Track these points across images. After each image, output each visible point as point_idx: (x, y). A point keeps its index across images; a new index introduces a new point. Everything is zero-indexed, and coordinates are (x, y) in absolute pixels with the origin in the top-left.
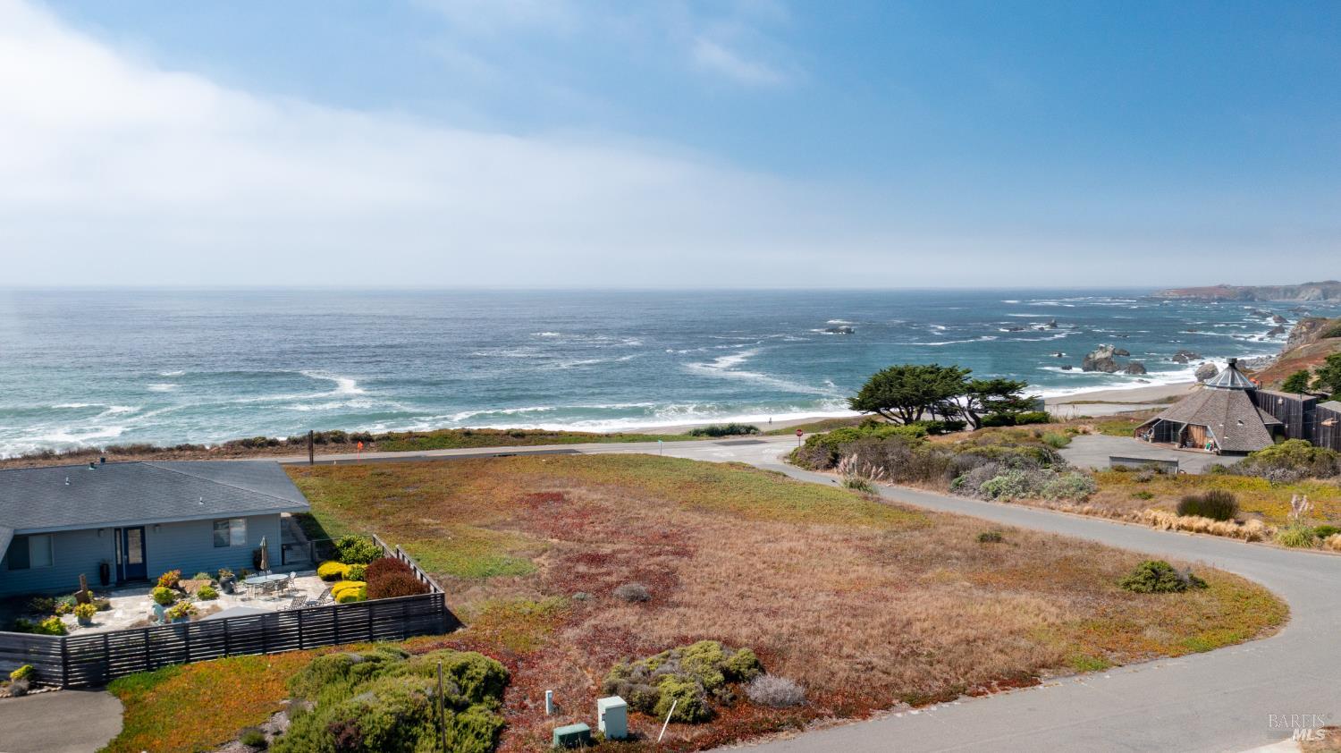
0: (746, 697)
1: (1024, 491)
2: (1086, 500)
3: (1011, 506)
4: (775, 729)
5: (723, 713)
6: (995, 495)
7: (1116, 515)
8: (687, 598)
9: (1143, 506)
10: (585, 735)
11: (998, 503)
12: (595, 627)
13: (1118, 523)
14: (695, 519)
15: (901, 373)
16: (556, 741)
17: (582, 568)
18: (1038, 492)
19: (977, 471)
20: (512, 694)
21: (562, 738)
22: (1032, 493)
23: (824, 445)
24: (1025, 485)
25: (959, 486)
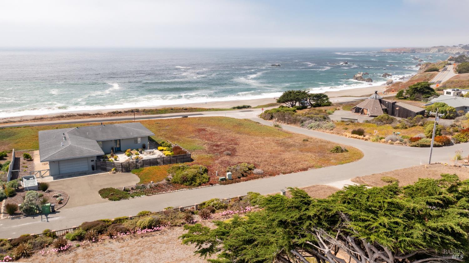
0: (253, 173)
1: (318, 127)
2: (332, 130)
3: (315, 131)
4: (258, 178)
5: (248, 175)
6: (311, 128)
7: (338, 134)
8: (239, 154)
9: (345, 131)
10: (225, 179)
11: (312, 130)
12: (221, 160)
13: (338, 135)
14: (238, 136)
15: (290, 93)
16: (219, 180)
17: (215, 148)
18: (321, 127)
19: (307, 122)
20: (209, 172)
21: (221, 179)
22: (320, 128)
23: (269, 113)
24: (318, 125)
25: (303, 126)
